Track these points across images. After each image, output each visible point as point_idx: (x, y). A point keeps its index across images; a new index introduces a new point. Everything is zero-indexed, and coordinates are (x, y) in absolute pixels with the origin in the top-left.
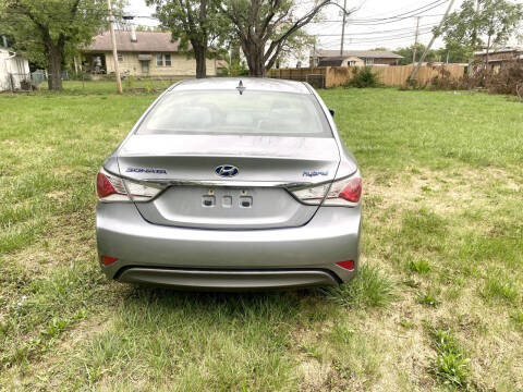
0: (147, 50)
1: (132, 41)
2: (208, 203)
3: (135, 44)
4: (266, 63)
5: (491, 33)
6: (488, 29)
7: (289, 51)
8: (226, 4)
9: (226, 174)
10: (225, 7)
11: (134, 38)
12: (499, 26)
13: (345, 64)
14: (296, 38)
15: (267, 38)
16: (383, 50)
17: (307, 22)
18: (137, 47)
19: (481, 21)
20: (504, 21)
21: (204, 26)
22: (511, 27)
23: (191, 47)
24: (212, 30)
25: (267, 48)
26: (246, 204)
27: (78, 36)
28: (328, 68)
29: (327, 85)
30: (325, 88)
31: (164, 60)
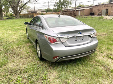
2: (76, 40)
5: (65, 6)
6: (64, 5)
7: (24, 10)
9: (80, 33)
12: (66, 5)
13: (37, 12)
14: (25, 7)
16: (41, 9)
17: (28, 3)
19: (63, 4)
20: (67, 4)
22: (68, 5)
26: (82, 39)
28: (34, 13)
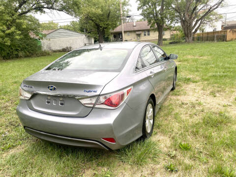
0: (140, 29)
1: (134, 26)
3: (134, 27)
4: (194, 31)
7: (206, 23)
8: (174, 4)
10: (174, 6)
11: (135, 25)
14: (211, 16)
15: (194, 18)
18: (136, 28)
21: (162, 16)
23: (156, 26)
24: (166, 18)
25: (194, 23)
27: (110, 26)
28: (229, 30)
29: (228, 39)
30: (226, 41)
31: (147, 33)
